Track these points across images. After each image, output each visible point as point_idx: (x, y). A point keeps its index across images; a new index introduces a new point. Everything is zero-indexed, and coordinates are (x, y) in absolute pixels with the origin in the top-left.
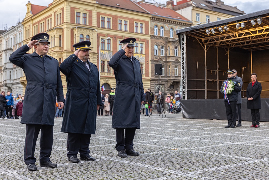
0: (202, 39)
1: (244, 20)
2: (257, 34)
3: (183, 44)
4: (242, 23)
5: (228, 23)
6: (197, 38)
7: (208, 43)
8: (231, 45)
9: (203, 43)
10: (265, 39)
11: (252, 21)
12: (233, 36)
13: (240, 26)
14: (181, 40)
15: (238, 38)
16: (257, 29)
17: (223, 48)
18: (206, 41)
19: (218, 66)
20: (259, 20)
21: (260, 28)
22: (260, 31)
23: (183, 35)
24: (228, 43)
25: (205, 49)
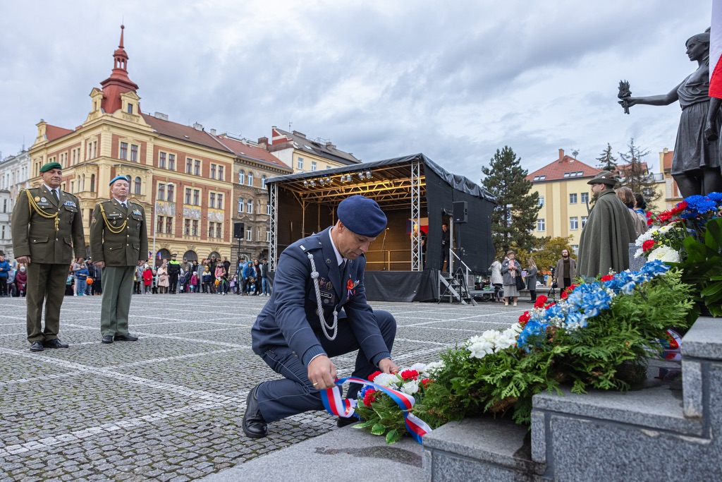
0: (299, 192)
1: (351, 172)
2: (368, 191)
3: (273, 198)
4: (348, 175)
5: (332, 175)
6: (292, 190)
7: (307, 198)
8: (336, 202)
9: (300, 197)
10: (378, 198)
11: (360, 174)
12: (338, 190)
13: (346, 178)
14: (271, 193)
15: (345, 194)
16: (367, 185)
17: (327, 205)
18: (305, 196)
20: (368, 173)
22: (371, 187)
23: (273, 185)
24: (333, 200)
25: (303, 207)
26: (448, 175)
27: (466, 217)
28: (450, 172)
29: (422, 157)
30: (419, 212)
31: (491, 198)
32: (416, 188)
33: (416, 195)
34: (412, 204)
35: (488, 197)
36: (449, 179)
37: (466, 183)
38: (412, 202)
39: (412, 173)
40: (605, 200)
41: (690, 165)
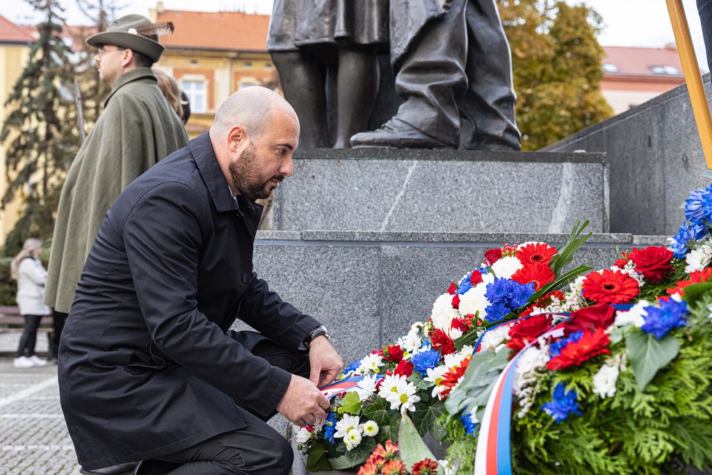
40: (133, 97)
41: (314, 30)
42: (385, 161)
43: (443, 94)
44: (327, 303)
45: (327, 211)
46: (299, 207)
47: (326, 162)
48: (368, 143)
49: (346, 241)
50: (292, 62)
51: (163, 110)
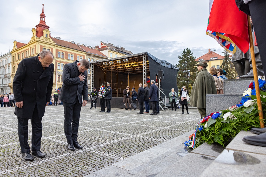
0: (103, 67)
1: (121, 59)
2: (129, 66)
3: (92, 69)
4: (120, 61)
5: (113, 60)
6: (100, 66)
7: (106, 69)
9: (104, 69)
10: (133, 69)
11: (124, 60)
12: (117, 66)
13: (119, 62)
14: (92, 67)
15: (120, 67)
16: (128, 64)
17: (114, 72)
18: (105, 68)
19: (111, 81)
20: (127, 59)
21: (126, 64)
22: (130, 65)
23: (92, 64)
24: (117, 70)
25: (105, 72)
26: (158, 60)
27: (163, 77)
28: (159, 59)
29: (147, 53)
30: (146, 75)
31: (177, 68)
32: (145, 65)
33: (145, 68)
34: (143, 72)
35: (175, 68)
36: (158, 62)
37: (166, 63)
38: (143, 71)
39: (143, 59)
40: (201, 73)
41: (239, 58)
42: (245, 81)
43: (259, 67)
44: (228, 106)
45: (233, 90)
46: (228, 89)
47: (233, 81)
48: (242, 77)
49: (232, 95)
50: (236, 63)
51: (207, 75)
